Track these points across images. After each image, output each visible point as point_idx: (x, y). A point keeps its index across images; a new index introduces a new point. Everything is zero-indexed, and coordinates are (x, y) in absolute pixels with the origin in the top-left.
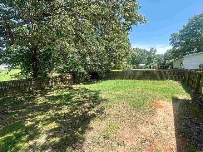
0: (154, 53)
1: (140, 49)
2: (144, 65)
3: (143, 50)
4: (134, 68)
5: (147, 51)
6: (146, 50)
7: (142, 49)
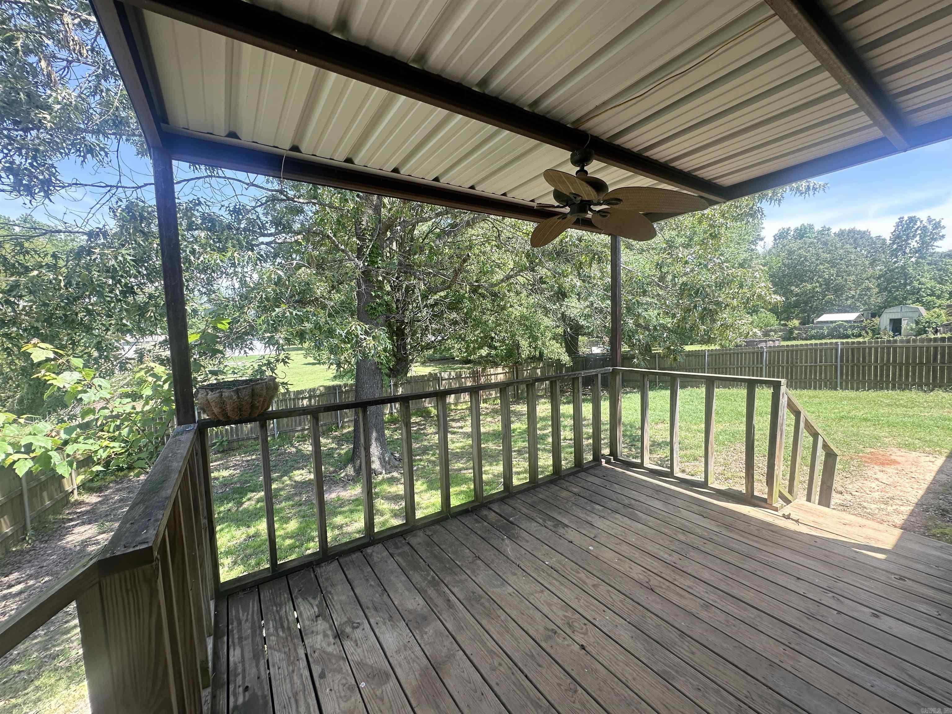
0: (925, 244)
1: (821, 232)
2: (852, 316)
3: (841, 234)
4: (789, 337)
5: (873, 235)
6: (864, 235)
7: (835, 229)
